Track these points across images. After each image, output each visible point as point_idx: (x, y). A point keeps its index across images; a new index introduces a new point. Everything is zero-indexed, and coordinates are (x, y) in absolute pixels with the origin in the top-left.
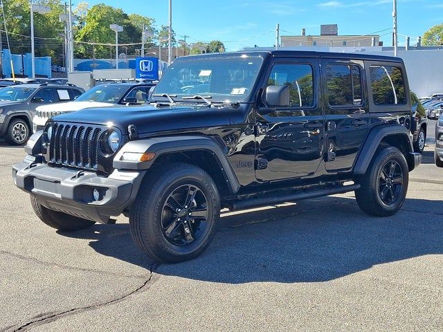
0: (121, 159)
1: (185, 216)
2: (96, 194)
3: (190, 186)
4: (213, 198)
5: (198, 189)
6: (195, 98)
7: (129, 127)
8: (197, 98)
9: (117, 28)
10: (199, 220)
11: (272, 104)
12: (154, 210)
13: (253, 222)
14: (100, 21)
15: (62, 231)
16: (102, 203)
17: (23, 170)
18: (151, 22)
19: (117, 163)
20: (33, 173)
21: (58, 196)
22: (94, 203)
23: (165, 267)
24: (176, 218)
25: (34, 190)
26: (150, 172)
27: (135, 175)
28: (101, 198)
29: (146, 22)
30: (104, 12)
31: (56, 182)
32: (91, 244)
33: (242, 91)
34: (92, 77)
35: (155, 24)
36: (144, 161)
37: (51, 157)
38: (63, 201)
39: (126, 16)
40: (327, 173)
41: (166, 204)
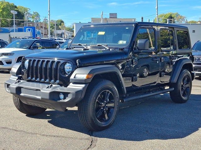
0: (75, 77)
1: (104, 106)
2: (62, 96)
3: (107, 91)
4: (117, 96)
5: (110, 92)
6: (98, 46)
7: (77, 61)
8: (99, 46)
9: (14, 12)
10: (110, 108)
11: (140, 49)
12: (92, 104)
13: (123, 108)
14: (3, 9)
15: (29, 115)
16: (66, 100)
17: (13, 84)
18: (28, 10)
19: (72, 79)
20: (21, 86)
21: (39, 97)
22: (60, 101)
23: (97, 133)
24: (101, 108)
25: (22, 94)
26: (91, 84)
27: (83, 86)
28: (64, 98)
29: (26, 10)
30: (5, 4)
31: (37, 90)
32: (49, 122)
33: (125, 42)
34: (10, 36)
35: (30, 11)
36: (88, 78)
37: (28, 76)
38: (43, 100)
39: (16, 7)
40: (161, 83)
41: (97, 101)
